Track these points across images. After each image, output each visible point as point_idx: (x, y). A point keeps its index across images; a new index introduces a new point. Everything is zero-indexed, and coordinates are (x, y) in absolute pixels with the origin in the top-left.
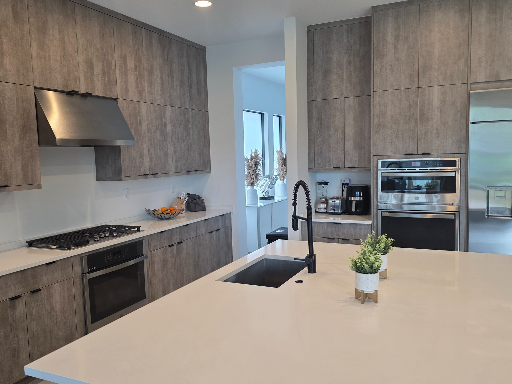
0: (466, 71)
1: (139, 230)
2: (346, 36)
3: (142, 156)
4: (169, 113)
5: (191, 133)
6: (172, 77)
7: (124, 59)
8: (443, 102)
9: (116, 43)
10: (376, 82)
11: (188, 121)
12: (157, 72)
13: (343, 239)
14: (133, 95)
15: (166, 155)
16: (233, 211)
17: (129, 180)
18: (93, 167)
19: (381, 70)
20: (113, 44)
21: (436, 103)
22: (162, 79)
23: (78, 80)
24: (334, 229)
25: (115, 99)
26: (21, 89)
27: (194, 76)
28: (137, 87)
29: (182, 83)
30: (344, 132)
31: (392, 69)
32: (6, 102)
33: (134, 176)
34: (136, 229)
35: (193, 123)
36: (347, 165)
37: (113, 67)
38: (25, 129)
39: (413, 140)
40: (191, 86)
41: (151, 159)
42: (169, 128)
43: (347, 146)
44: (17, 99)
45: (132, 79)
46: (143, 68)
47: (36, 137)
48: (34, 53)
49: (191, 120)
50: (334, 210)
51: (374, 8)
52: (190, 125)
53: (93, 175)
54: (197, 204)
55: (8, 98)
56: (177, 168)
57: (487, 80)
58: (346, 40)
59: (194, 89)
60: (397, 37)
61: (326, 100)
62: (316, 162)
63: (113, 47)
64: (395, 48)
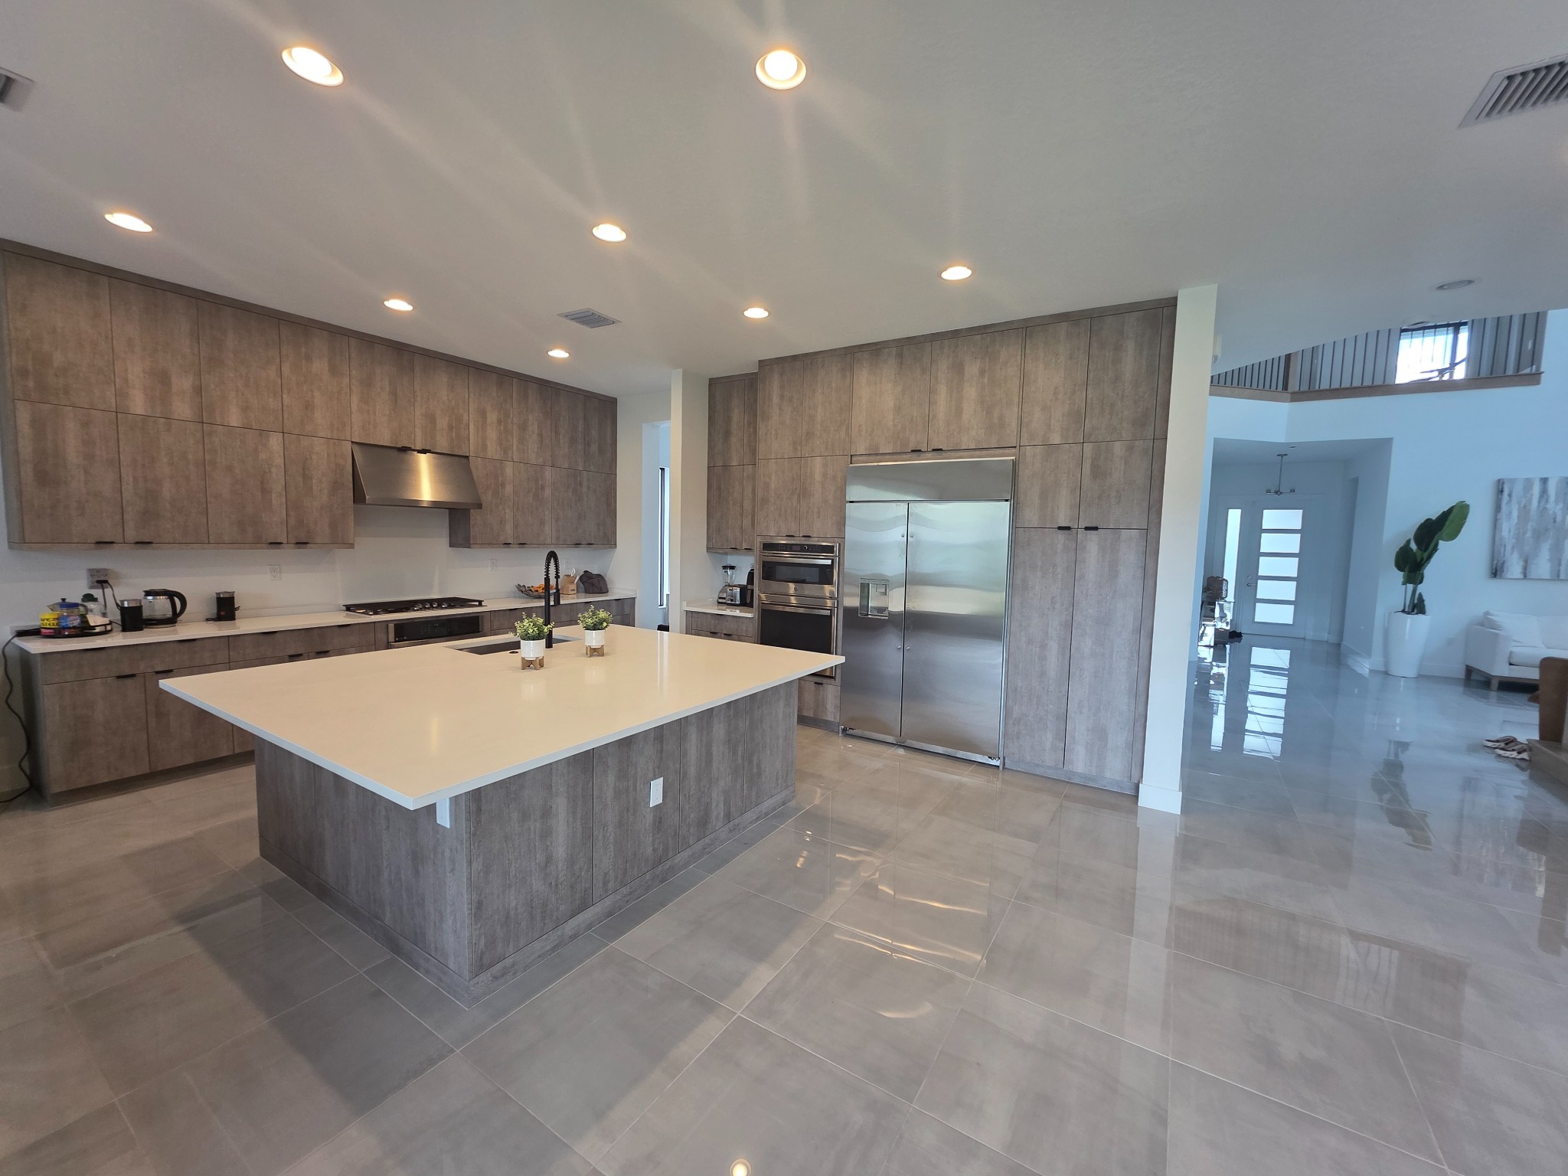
0: (847, 440)
1: (480, 603)
2: (746, 392)
3: (502, 522)
4: (548, 474)
5: (586, 499)
6: (557, 433)
7: (483, 413)
8: (825, 475)
9: (472, 395)
10: (762, 448)
11: (581, 484)
12: (533, 428)
13: (725, 634)
14: (493, 450)
15: (542, 523)
16: (638, 596)
17: (481, 548)
18: (446, 531)
19: (766, 434)
20: (467, 396)
21: (818, 477)
22: (540, 435)
23: (413, 436)
24: (717, 622)
25: (467, 457)
26: (334, 443)
27: (594, 433)
28: (501, 444)
29: (573, 441)
30: (742, 506)
31: (777, 434)
32: (314, 457)
33: (490, 544)
34: (477, 603)
35: (589, 487)
36: (745, 546)
37: (465, 421)
38: (336, 486)
39: (795, 518)
40: (587, 444)
41: (516, 526)
42: (548, 492)
43: (745, 522)
44: (328, 455)
45: (492, 434)
46: (512, 423)
47: (351, 494)
48: (354, 407)
49: (585, 483)
50: (732, 600)
51: (762, 363)
52: (584, 489)
53: (446, 541)
54: (593, 585)
55: (317, 453)
56: (558, 538)
57: (867, 453)
58: (746, 397)
59: (594, 448)
60: (782, 397)
61: (725, 467)
62: (714, 541)
63: (467, 400)
64: (780, 409)
